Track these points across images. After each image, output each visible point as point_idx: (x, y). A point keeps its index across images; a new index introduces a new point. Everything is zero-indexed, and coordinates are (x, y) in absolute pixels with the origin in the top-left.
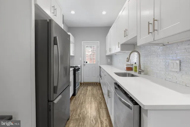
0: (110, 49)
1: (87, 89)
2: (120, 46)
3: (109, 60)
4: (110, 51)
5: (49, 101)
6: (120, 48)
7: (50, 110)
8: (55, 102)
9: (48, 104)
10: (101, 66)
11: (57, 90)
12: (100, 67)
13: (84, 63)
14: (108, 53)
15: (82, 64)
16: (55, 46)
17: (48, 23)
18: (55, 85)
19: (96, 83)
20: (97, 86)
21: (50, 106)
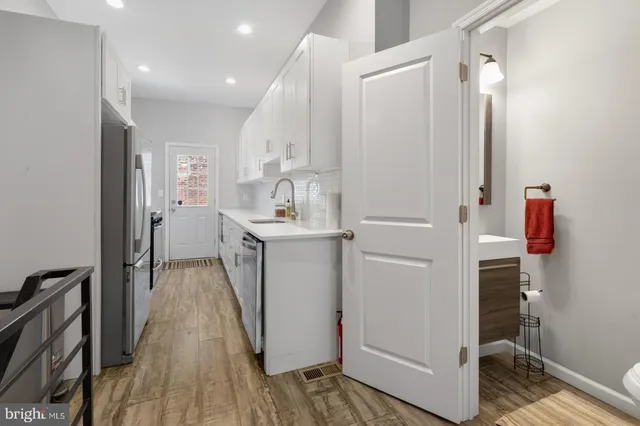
0: (245, 169)
1: (183, 275)
2: (262, 167)
3: (245, 197)
4: (245, 175)
5: (125, 265)
6: (262, 171)
7: (128, 280)
8: (137, 265)
9: (124, 271)
10: (223, 212)
11: (140, 245)
12: (220, 214)
13: (173, 206)
14: (242, 180)
15: (167, 208)
16: (138, 171)
17: (126, 131)
18: (138, 237)
19: (210, 261)
20: (211, 264)
21: (129, 273)
